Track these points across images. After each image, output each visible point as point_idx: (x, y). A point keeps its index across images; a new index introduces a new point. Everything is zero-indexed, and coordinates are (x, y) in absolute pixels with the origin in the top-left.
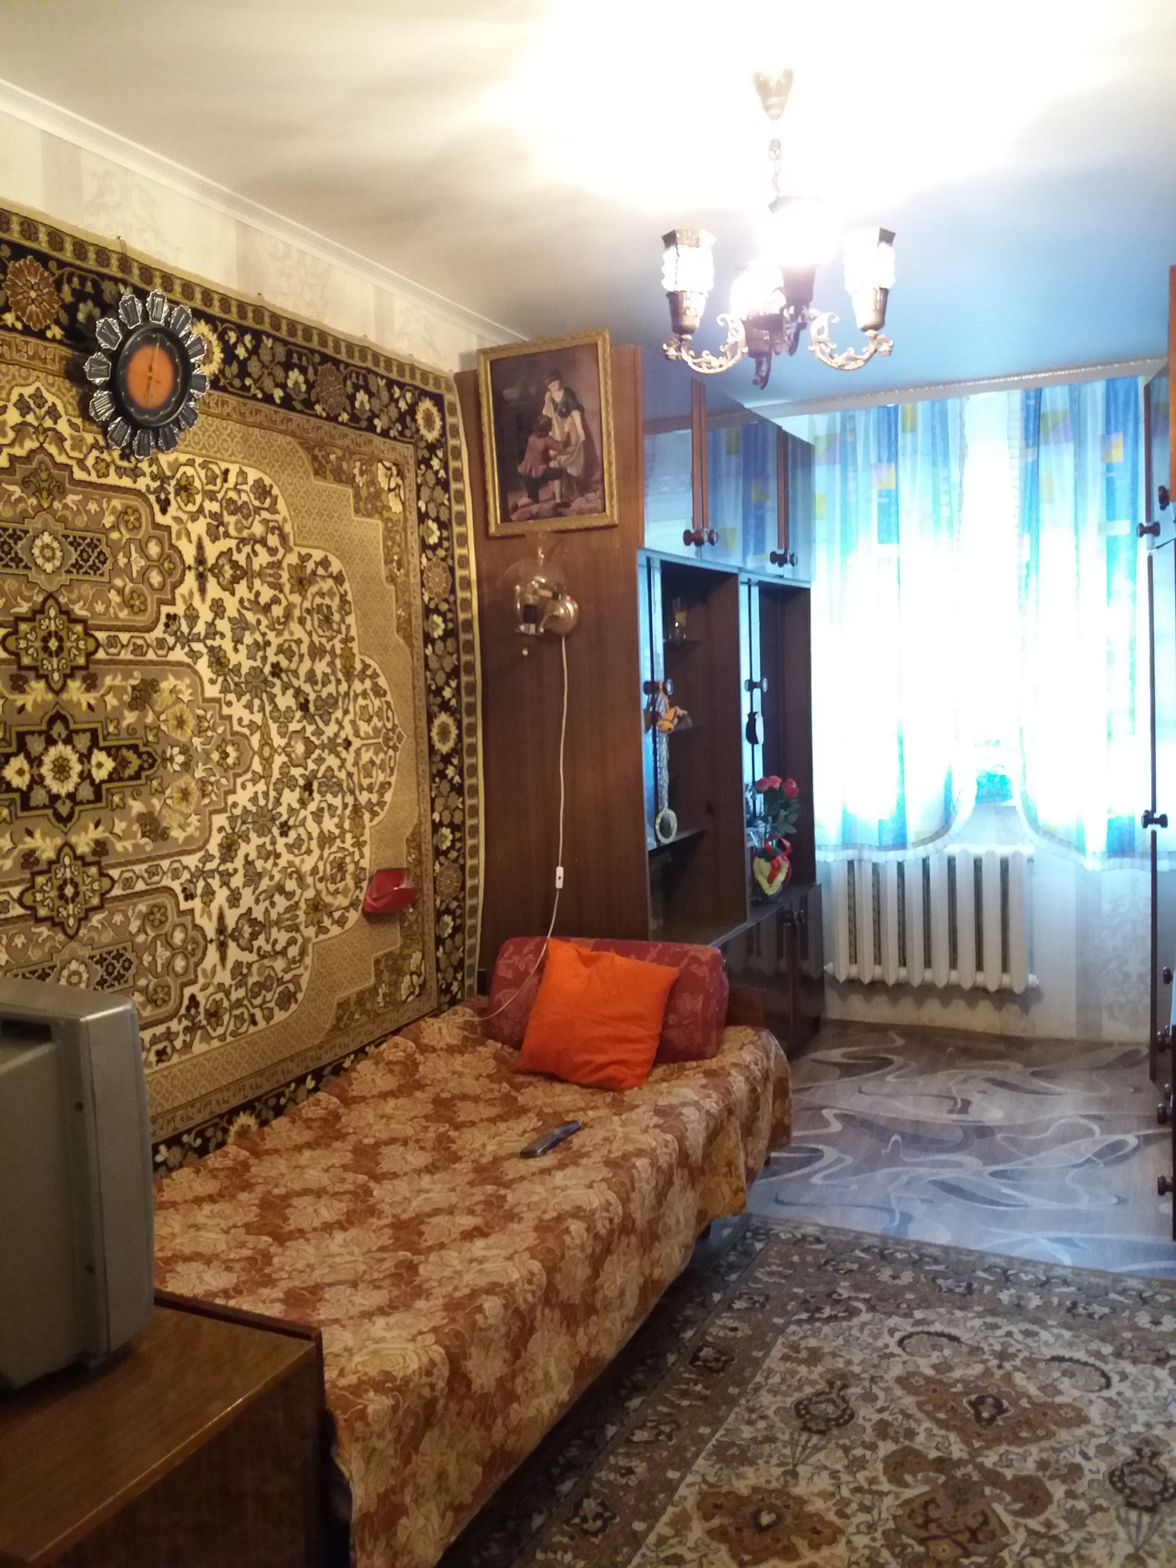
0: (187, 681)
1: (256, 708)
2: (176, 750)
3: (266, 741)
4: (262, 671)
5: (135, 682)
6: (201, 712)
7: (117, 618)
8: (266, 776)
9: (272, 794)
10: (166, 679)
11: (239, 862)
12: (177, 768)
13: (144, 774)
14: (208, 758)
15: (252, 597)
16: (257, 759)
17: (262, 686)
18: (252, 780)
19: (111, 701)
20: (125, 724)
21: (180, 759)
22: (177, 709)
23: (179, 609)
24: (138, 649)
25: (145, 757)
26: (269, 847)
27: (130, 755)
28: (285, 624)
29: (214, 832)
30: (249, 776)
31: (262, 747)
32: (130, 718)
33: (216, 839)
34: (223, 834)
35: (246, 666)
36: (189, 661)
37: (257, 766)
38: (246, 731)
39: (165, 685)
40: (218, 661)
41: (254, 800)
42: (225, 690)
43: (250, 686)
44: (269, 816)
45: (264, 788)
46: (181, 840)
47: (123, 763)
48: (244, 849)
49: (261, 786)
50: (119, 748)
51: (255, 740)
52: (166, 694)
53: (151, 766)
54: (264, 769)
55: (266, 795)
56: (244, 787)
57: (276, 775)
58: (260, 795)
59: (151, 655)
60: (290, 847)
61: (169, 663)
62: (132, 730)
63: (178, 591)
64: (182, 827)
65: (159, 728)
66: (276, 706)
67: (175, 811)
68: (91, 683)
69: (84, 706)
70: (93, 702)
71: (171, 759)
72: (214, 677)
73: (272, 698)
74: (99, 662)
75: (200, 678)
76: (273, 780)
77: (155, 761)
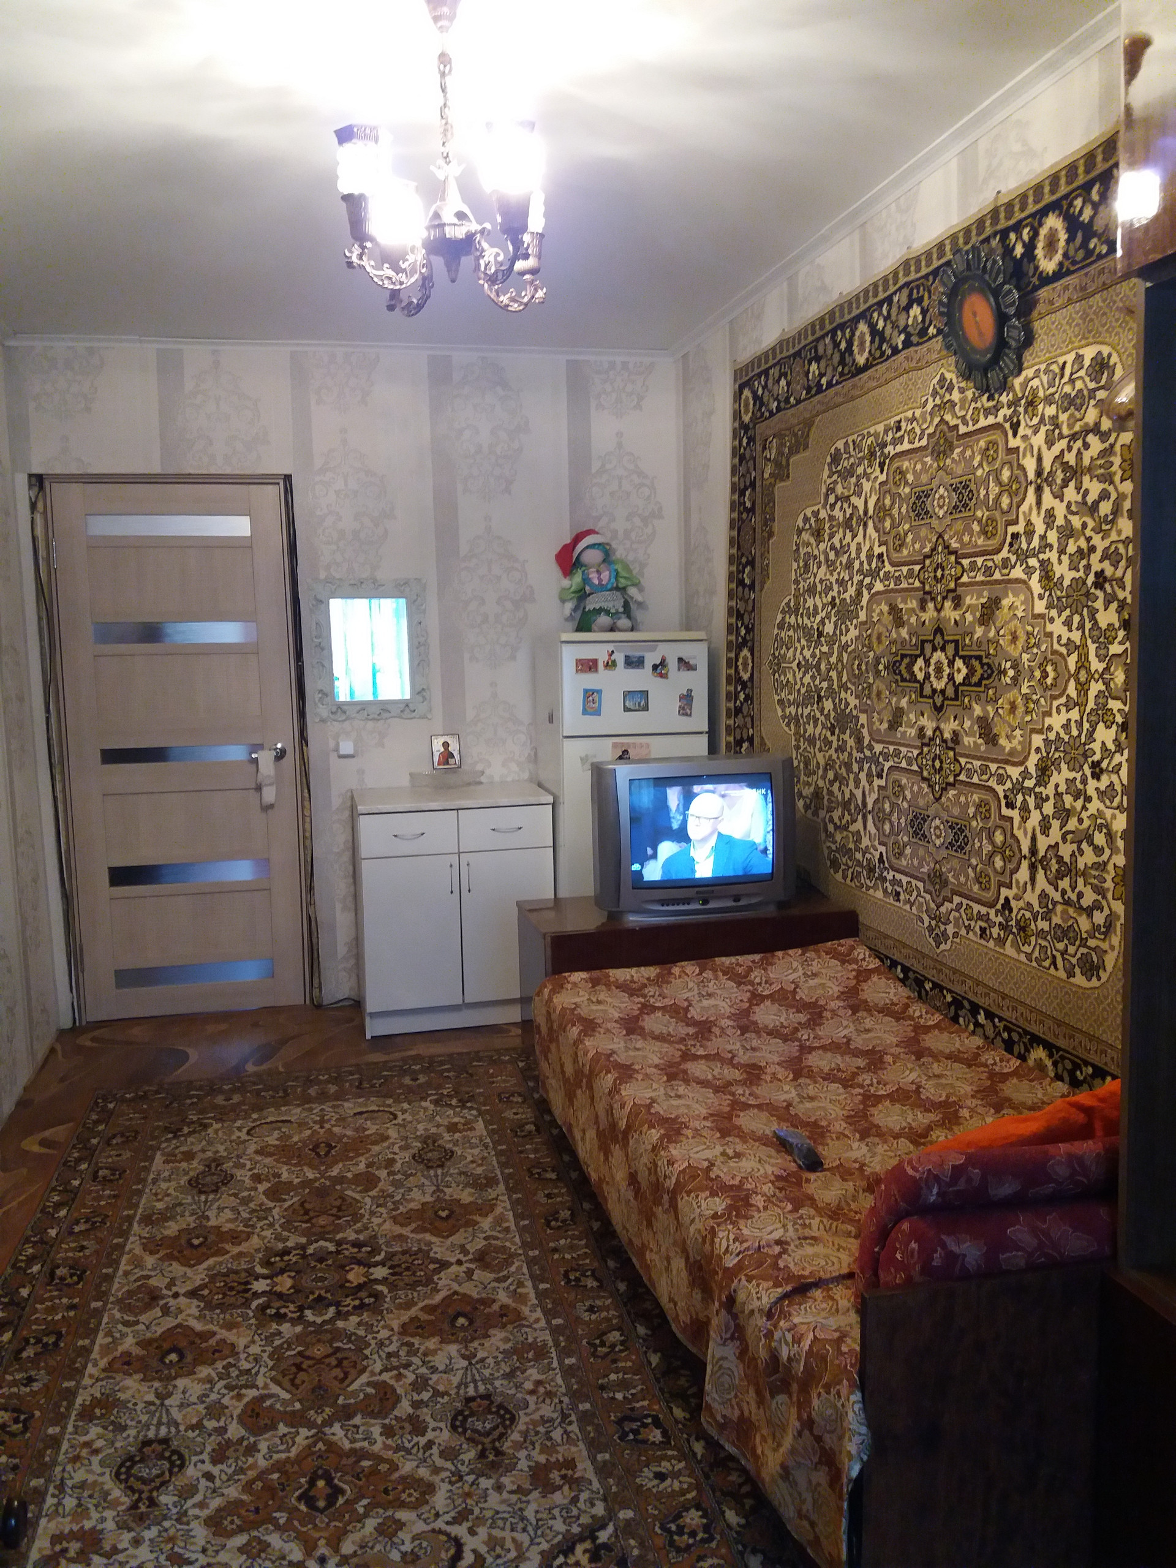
0: (1022, 597)
1: (1075, 625)
2: (1009, 664)
3: (1083, 664)
4: (1084, 583)
5: (984, 600)
6: (1029, 628)
7: (976, 546)
8: (1080, 704)
9: (1086, 725)
10: (1007, 596)
11: (1050, 791)
12: (1009, 681)
13: (984, 682)
14: (1032, 676)
15: (1079, 498)
16: (1072, 684)
17: (1083, 599)
18: (1066, 705)
19: (969, 617)
20: (976, 637)
21: (1011, 673)
22: (1012, 626)
23: (1020, 528)
24: (988, 572)
25: (986, 667)
26: (1080, 786)
27: (976, 664)
28: (1112, 522)
29: (1033, 751)
30: (1063, 700)
31: (1078, 670)
32: (979, 631)
33: (1033, 760)
34: (1039, 755)
35: (1069, 576)
36: (1025, 577)
37: (1072, 690)
38: (1064, 650)
39: (1006, 602)
40: (1047, 575)
41: (1066, 726)
42: (1049, 607)
43: (1070, 600)
44: (1081, 751)
45: (1078, 718)
46: (1007, 749)
47: (972, 671)
48: (1055, 778)
49: (1075, 714)
50: (971, 657)
51: (1072, 660)
52: (1006, 610)
53: (989, 677)
54: (1079, 695)
55: (1080, 724)
56: (1058, 711)
57: (1091, 705)
58: (1073, 724)
59: (997, 576)
60: (1101, 794)
61: (1010, 581)
62: (979, 643)
63: (1021, 509)
64: (1009, 737)
65: (998, 642)
66: (1096, 623)
67: (1004, 722)
68: (957, 603)
69: (953, 622)
70: (958, 618)
71: (1005, 672)
72: (1042, 592)
73: (1093, 613)
74: (964, 584)
75: (1032, 594)
76: (1088, 710)
77: (993, 672)
